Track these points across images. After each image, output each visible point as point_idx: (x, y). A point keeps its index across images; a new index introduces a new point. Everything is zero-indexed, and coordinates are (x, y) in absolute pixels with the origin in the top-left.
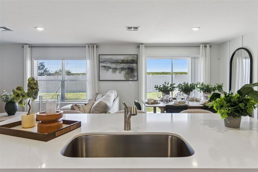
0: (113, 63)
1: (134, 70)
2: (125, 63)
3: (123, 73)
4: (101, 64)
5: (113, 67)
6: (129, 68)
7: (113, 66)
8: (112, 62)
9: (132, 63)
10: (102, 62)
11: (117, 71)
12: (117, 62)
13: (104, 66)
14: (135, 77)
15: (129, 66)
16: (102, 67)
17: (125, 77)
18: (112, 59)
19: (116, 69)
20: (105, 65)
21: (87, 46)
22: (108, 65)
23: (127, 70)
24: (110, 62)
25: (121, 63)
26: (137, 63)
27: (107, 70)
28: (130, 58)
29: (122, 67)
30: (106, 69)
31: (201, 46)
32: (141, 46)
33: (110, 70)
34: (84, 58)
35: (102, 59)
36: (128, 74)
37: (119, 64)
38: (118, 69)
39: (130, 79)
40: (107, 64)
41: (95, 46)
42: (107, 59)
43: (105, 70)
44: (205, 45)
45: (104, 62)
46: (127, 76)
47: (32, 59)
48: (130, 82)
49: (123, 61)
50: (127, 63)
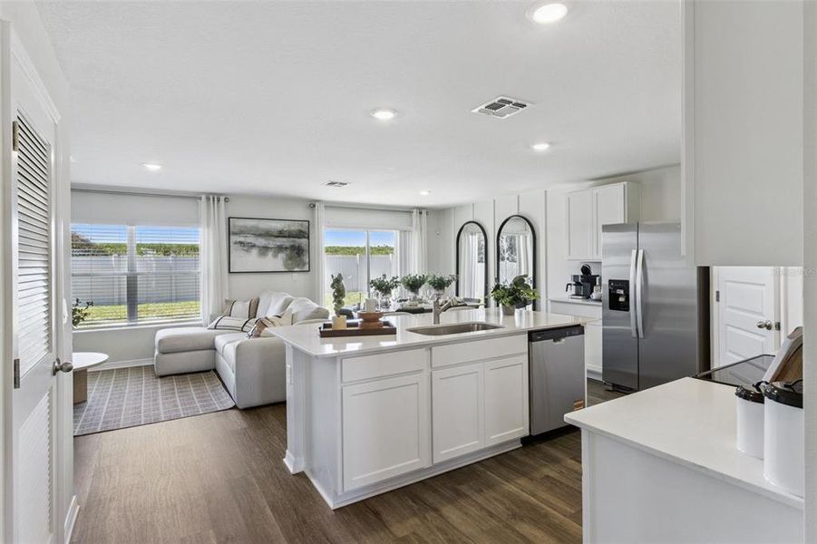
0: (260, 235)
1: (303, 251)
2: (285, 237)
3: (282, 256)
4: (234, 239)
5: (261, 245)
6: (293, 247)
7: (261, 242)
8: (258, 233)
9: (299, 238)
10: (235, 234)
11: (268, 252)
12: (267, 234)
13: (241, 243)
14: (304, 264)
15: (292, 244)
16: (235, 243)
17: (285, 265)
18: (258, 228)
19: (266, 248)
20: (242, 239)
21: (204, 197)
22: (251, 239)
23: (288, 251)
24: (254, 234)
25: (277, 237)
26: (308, 238)
27: (247, 251)
28: (295, 227)
29: (279, 244)
30: (245, 248)
31: (415, 211)
32: (317, 204)
33: (255, 252)
35: (234, 226)
36: (290, 258)
37: (273, 238)
38: (271, 248)
39: (297, 270)
40: (246, 238)
41: (222, 198)
42: (247, 227)
43: (243, 250)
44: (420, 210)
45: (240, 233)
46: (290, 262)
48: (294, 274)
49: (281, 232)
50: (289, 237)
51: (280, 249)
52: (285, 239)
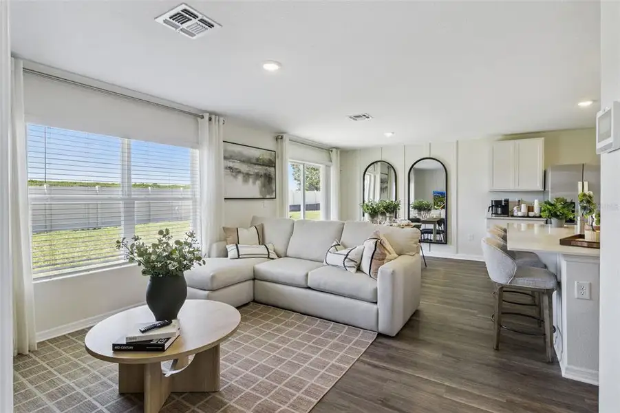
0: (244, 162)
1: (271, 178)
2: (260, 165)
3: (258, 183)
4: (226, 163)
5: (245, 172)
6: (265, 175)
7: (244, 168)
8: (242, 159)
9: (269, 166)
10: (227, 158)
11: (250, 179)
12: (248, 161)
13: (230, 168)
14: (272, 192)
15: (265, 172)
16: (226, 168)
17: (261, 192)
18: (242, 155)
19: (248, 175)
20: (231, 164)
21: (207, 116)
22: (237, 165)
23: (263, 179)
24: (239, 160)
25: (255, 164)
26: (275, 167)
27: (235, 177)
28: (266, 156)
29: (256, 171)
30: (234, 174)
32: (283, 136)
33: (240, 177)
34: (196, 144)
35: (227, 150)
36: (264, 186)
37: (253, 165)
38: (251, 175)
39: (268, 197)
40: (234, 164)
42: (235, 153)
43: (232, 176)
45: (230, 158)
46: (264, 189)
48: (266, 201)
49: (258, 159)
50: (263, 165)
51: (257, 176)
52: (260, 167)
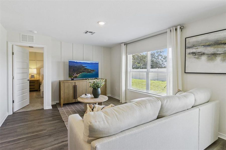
0: (209, 45)
4: (188, 51)
7: (210, 50)
8: (207, 44)
10: (189, 48)
11: (217, 58)
13: (193, 53)
16: (189, 54)
18: (207, 40)
19: (215, 55)
20: (194, 50)
21: (168, 31)
24: (204, 46)
27: (198, 58)
30: (196, 56)
33: (204, 58)
35: (189, 43)
37: (223, 46)
38: (220, 54)
40: (197, 49)
41: (178, 28)
42: (198, 41)
43: (195, 58)
45: (193, 46)
47: (127, 54)
